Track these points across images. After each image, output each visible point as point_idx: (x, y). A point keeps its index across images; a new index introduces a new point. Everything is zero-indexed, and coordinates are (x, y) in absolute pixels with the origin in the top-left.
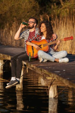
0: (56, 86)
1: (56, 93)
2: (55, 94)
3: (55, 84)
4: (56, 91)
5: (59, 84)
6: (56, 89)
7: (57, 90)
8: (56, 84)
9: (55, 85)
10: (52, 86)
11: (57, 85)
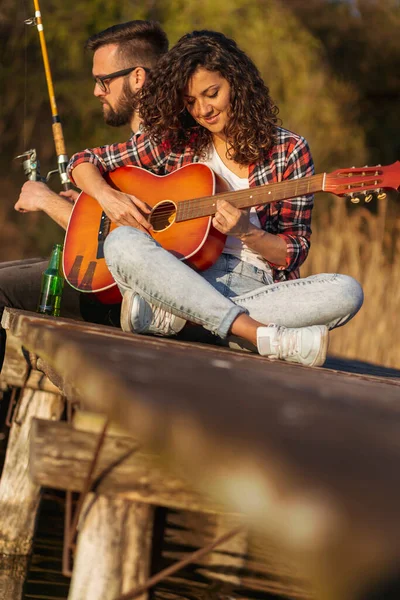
0: (139, 505)
1: (129, 567)
2: (118, 572)
3: (137, 487)
4: (133, 553)
5: (173, 492)
6: (134, 533)
7: (141, 542)
8: (147, 489)
9: (134, 496)
10: (103, 501)
11: (152, 499)
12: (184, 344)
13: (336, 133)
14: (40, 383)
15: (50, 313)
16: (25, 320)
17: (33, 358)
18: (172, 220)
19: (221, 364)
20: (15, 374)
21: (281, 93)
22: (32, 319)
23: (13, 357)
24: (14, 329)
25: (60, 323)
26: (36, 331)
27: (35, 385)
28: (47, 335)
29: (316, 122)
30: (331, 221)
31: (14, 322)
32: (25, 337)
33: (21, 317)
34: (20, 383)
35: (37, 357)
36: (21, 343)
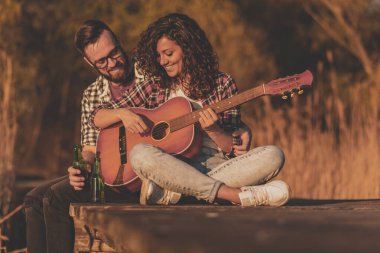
12: (186, 207)
13: (257, 60)
14: (100, 247)
15: (99, 202)
16: (84, 209)
17: (92, 232)
18: (168, 131)
19: (212, 215)
20: (83, 244)
21: (219, 42)
22: (89, 207)
23: (80, 234)
24: (78, 216)
25: (106, 207)
26: (92, 214)
27: (97, 249)
28: (100, 216)
29: (243, 56)
30: (264, 114)
31: (77, 212)
32: (86, 220)
33: (82, 207)
34: (87, 249)
35: (96, 231)
36: (84, 223)
